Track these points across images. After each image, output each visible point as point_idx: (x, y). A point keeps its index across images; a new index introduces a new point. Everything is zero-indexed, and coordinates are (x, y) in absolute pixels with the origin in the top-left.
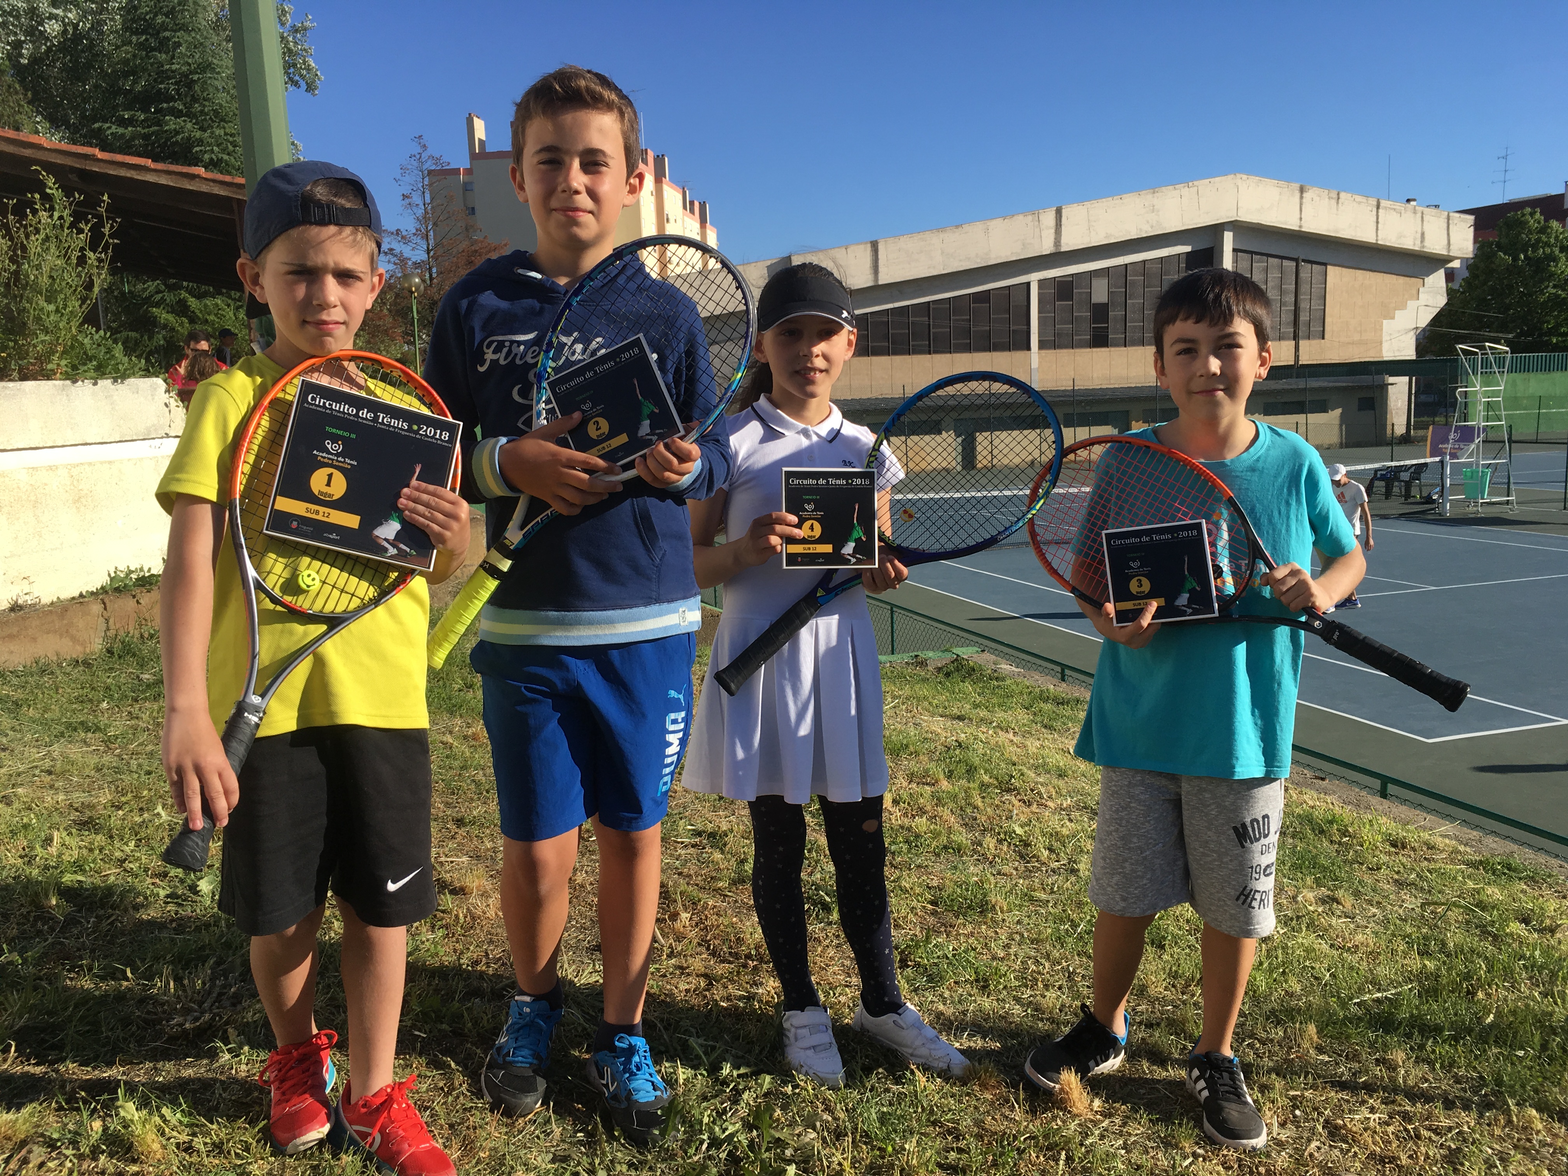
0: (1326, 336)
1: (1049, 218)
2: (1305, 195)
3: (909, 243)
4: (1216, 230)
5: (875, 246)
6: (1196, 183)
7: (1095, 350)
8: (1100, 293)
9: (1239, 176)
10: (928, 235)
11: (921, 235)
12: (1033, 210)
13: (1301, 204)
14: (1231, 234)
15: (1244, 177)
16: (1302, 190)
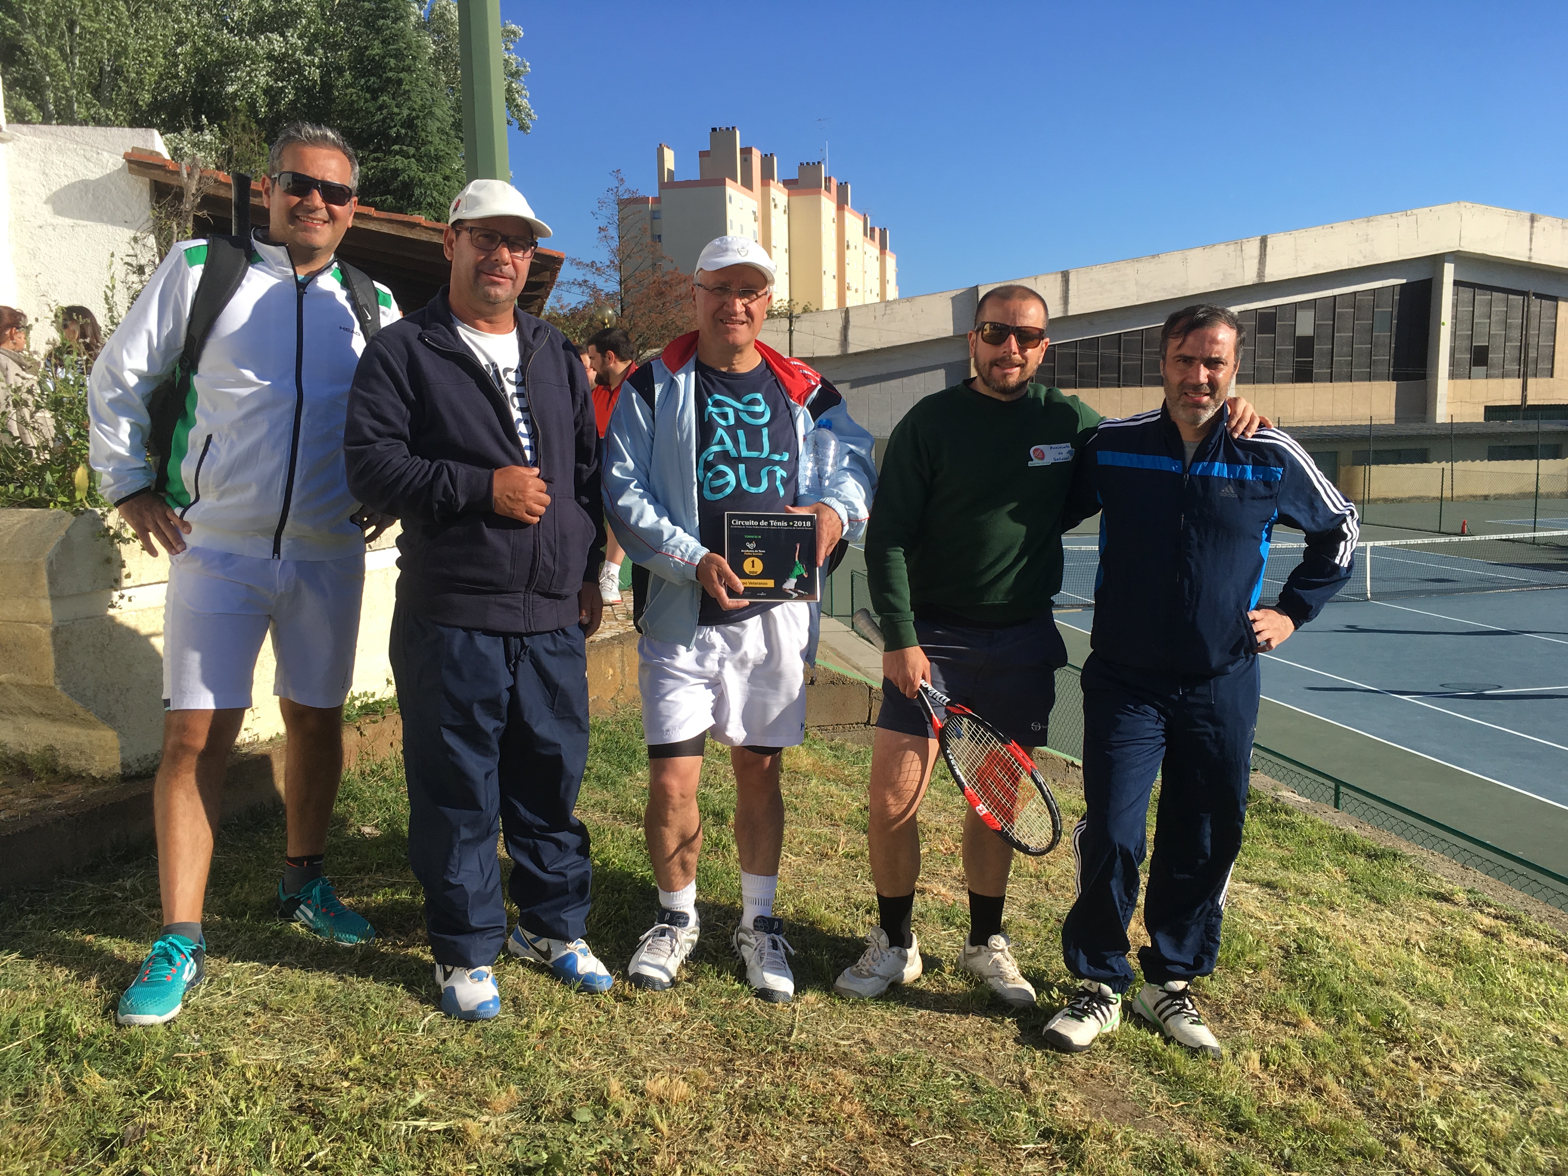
0: (1555, 375)
1: (1252, 247)
2: (1536, 224)
3: (1101, 274)
4: (1436, 261)
5: (1065, 276)
6: (1415, 211)
7: (1297, 385)
8: (1305, 326)
9: (1463, 204)
10: (1122, 265)
11: (1115, 265)
12: (1236, 239)
13: (1531, 234)
14: (1452, 265)
15: (1469, 205)
16: (1533, 219)
